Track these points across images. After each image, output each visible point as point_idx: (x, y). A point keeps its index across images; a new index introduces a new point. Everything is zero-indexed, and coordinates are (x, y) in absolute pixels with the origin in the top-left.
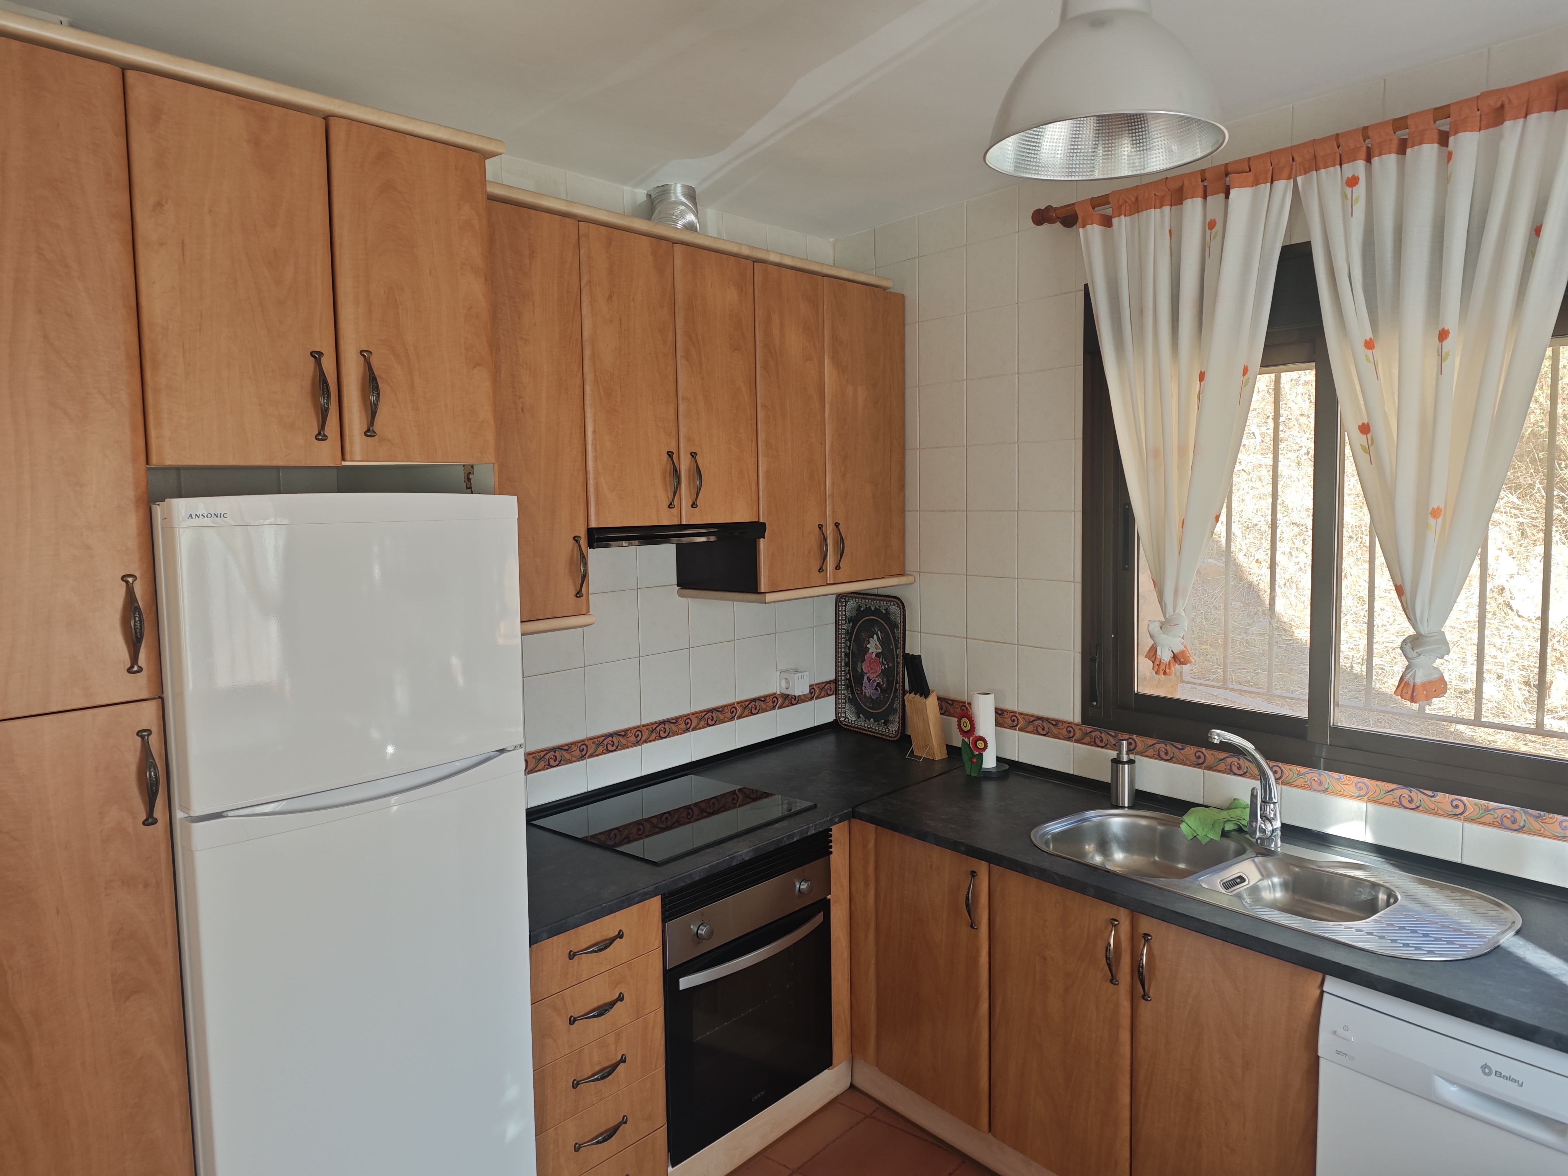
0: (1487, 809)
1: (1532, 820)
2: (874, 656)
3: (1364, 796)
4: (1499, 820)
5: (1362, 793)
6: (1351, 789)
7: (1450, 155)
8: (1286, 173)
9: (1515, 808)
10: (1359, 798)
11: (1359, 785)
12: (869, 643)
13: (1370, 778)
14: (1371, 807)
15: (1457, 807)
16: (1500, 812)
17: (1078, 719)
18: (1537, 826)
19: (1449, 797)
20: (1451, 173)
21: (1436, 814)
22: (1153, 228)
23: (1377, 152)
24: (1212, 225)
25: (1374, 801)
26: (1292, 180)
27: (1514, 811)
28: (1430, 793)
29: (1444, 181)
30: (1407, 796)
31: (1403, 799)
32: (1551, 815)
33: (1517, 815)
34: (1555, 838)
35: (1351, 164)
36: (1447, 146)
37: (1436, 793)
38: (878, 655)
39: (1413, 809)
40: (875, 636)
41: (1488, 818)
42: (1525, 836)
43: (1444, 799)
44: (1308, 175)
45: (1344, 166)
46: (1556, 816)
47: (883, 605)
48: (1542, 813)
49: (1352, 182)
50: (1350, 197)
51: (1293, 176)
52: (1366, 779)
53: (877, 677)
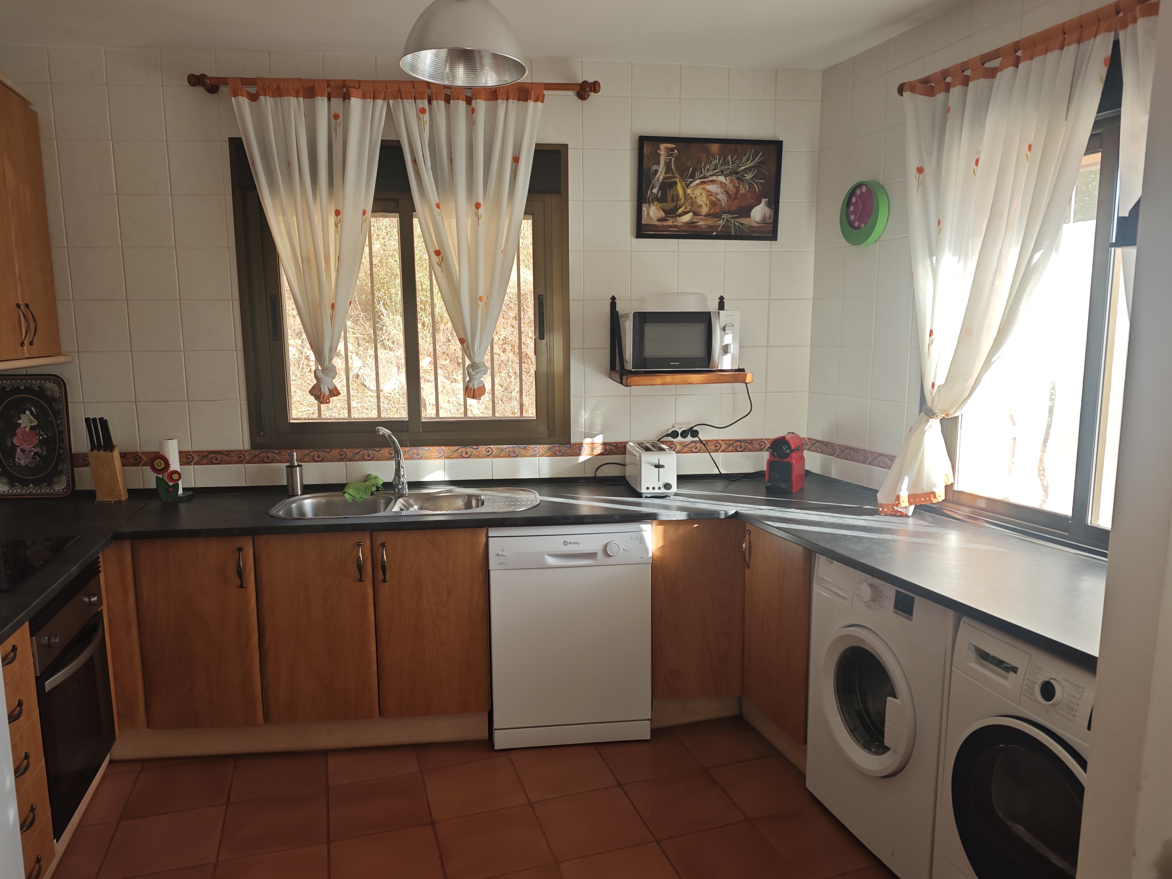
0: (502, 450)
1: (521, 450)
2: (28, 429)
3: (442, 456)
4: (508, 453)
5: (441, 455)
6: (436, 454)
7: (473, 111)
8: (382, 95)
9: (514, 446)
10: (440, 458)
11: (439, 451)
12: (20, 418)
13: (445, 446)
14: (447, 461)
15: (489, 451)
16: (508, 450)
17: (247, 446)
18: (524, 453)
19: (485, 447)
20: (475, 120)
21: (479, 457)
22: (293, 110)
23: (435, 98)
24: (336, 117)
25: (448, 458)
26: (386, 101)
27: (514, 447)
28: (475, 447)
29: (471, 124)
30: (464, 451)
31: (463, 453)
32: (529, 446)
33: (515, 449)
34: (532, 456)
35: (421, 100)
36: (471, 105)
37: (479, 446)
38: (32, 428)
39: (468, 457)
40: (28, 412)
41: (503, 454)
42: (519, 458)
43: (482, 448)
44: (396, 100)
45: (418, 101)
46: (531, 446)
47: (35, 384)
48: (525, 446)
49: (423, 111)
50: (422, 120)
51: (387, 98)
52: (443, 447)
53: (33, 447)
